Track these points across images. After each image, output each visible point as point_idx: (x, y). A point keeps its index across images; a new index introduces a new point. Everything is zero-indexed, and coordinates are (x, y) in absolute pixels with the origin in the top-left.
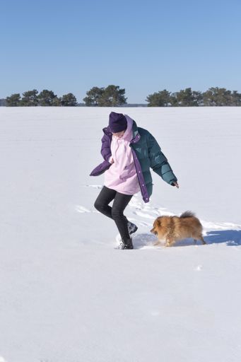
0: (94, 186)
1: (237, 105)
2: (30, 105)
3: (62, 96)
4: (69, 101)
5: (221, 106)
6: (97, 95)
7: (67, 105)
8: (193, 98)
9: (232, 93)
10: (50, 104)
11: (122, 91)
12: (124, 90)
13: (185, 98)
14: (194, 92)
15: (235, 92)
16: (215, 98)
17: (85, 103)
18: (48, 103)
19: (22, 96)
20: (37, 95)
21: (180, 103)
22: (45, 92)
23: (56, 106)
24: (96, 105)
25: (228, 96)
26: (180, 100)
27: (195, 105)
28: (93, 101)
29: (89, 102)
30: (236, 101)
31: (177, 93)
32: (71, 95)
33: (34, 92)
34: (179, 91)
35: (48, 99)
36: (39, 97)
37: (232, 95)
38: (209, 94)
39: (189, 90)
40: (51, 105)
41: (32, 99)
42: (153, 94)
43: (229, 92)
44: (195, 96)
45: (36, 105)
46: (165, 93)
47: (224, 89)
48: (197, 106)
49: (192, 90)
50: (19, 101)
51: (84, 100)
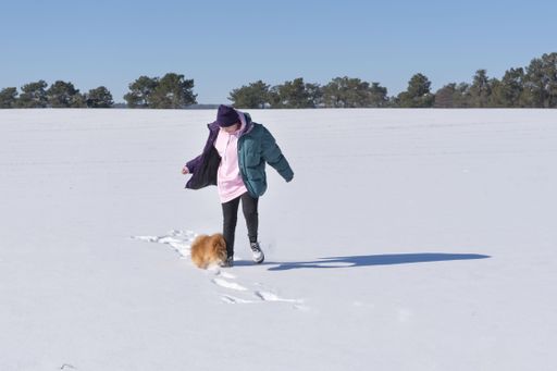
0: (143, 238)
1: (379, 107)
2: (34, 106)
3: (88, 92)
4: (100, 99)
5: (353, 107)
6: (146, 89)
7: (96, 106)
8: (307, 95)
9: (371, 86)
10: (66, 104)
11: (189, 84)
12: (192, 82)
13: (294, 95)
14: (308, 85)
15: (375, 85)
16: (343, 96)
17: (126, 102)
18: (64, 103)
19: (20, 92)
20: (46, 89)
21: (285, 103)
22: (60, 84)
23: (78, 107)
24: (145, 106)
25: (365, 92)
26: (284, 98)
27: (311, 105)
28: (140, 99)
29: (133, 102)
30: (377, 100)
31: (280, 86)
32: (103, 89)
33: (41, 85)
34: (283, 84)
35: (64, 96)
36: (50, 92)
37: (370, 90)
38: (332, 88)
39: (299, 82)
40: (69, 106)
41: (37, 96)
42: (240, 88)
43: (366, 84)
44: (310, 91)
45: (44, 107)
46: (260, 86)
47: (357, 80)
48: (314, 107)
49: (305, 82)
50: (15, 100)
51: (126, 97)
